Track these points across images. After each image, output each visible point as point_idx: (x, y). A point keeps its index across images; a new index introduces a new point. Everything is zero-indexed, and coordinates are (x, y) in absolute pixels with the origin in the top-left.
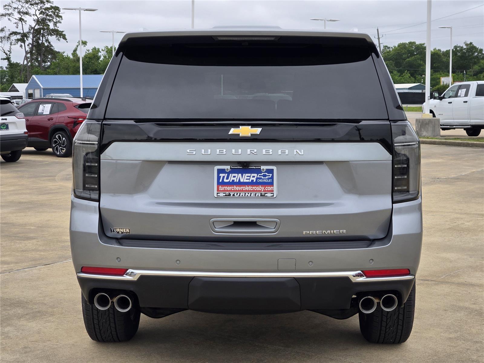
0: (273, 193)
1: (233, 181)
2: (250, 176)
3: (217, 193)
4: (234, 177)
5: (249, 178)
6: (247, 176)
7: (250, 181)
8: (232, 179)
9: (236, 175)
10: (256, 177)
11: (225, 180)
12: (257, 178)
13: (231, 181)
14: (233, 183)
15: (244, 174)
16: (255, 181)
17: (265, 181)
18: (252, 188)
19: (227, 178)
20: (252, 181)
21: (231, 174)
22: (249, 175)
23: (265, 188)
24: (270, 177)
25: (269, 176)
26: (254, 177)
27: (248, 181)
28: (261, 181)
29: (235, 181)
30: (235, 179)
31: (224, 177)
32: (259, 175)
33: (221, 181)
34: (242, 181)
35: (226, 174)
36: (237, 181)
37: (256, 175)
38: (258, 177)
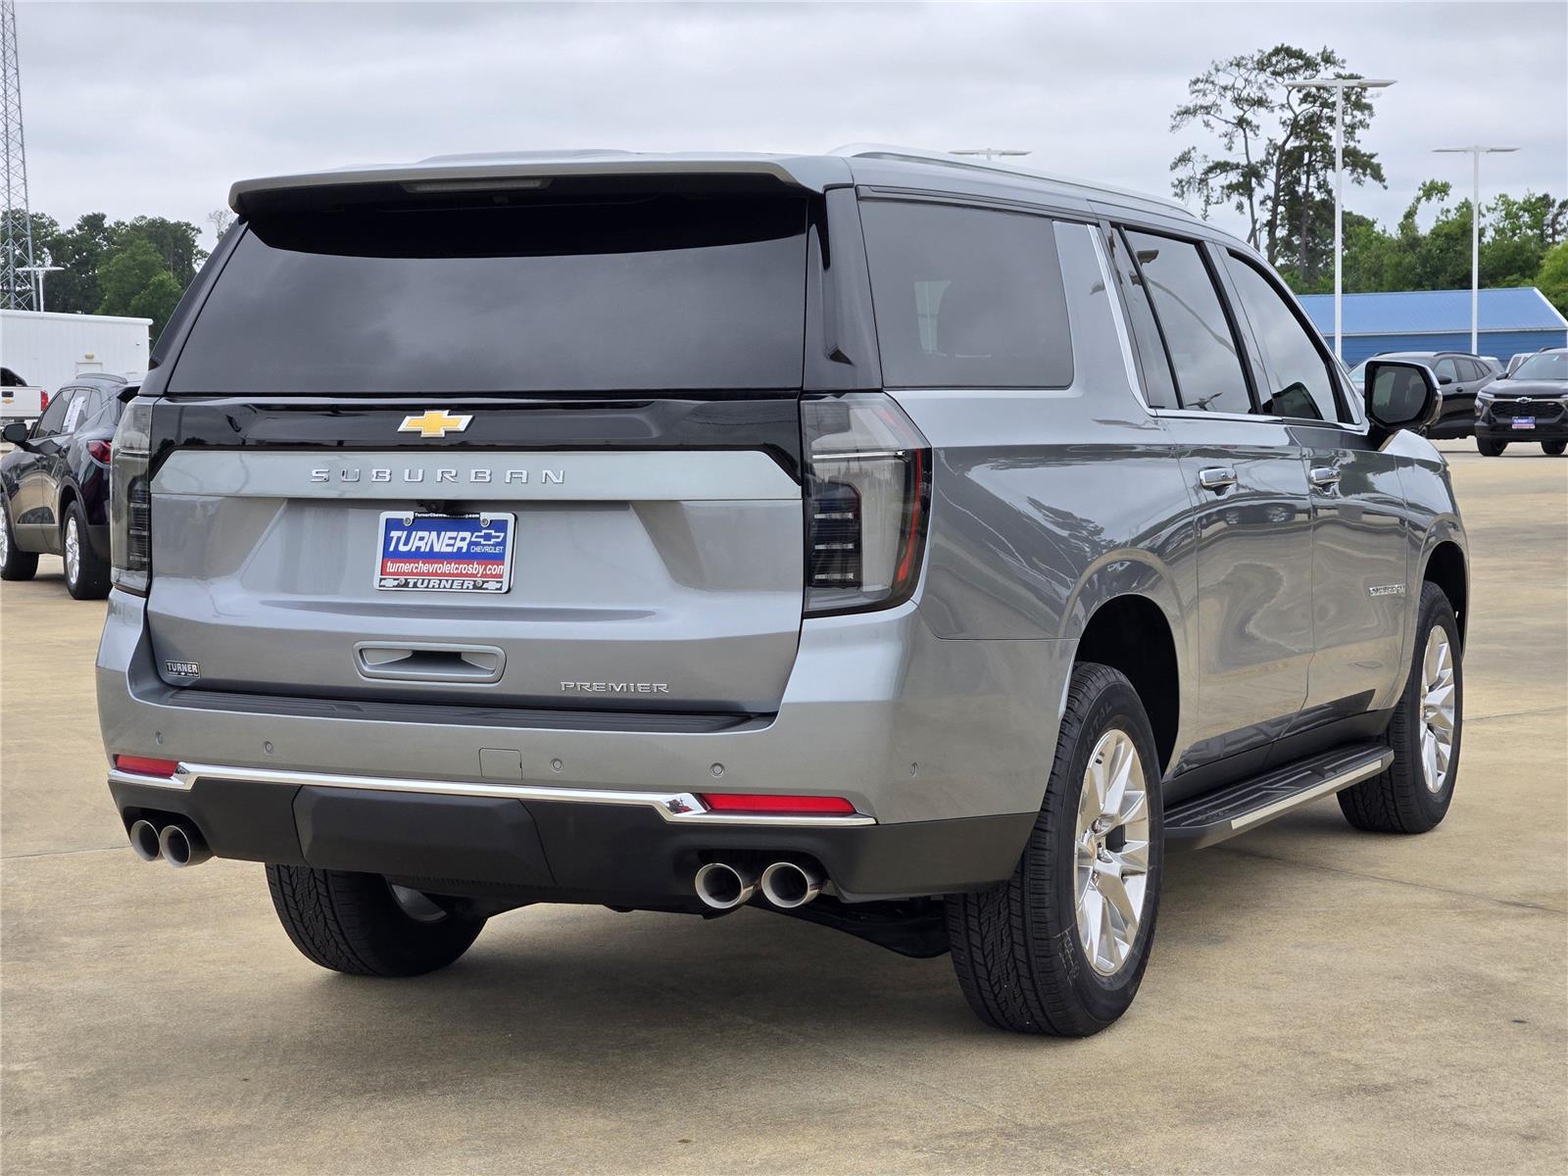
0: (501, 582)
1: (418, 548)
2: (455, 538)
3: (381, 580)
4: (421, 539)
5: (452, 542)
6: (450, 538)
7: (455, 550)
8: (418, 543)
9: (425, 534)
10: (467, 541)
11: (402, 548)
12: (471, 544)
13: (413, 550)
14: (416, 556)
15: (443, 533)
16: (464, 550)
17: (487, 549)
18: (457, 569)
19: (406, 543)
20: (460, 549)
21: (414, 533)
22: (454, 534)
23: (485, 569)
24: (499, 540)
25: (498, 537)
26: (463, 539)
27: (449, 549)
28: (478, 549)
29: (422, 550)
30: (422, 544)
31: (399, 539)
32: (476, 534)
33: (391, 549)
34: (436, 549)
35: (405, 533)
36: (427, 550)
37: (467, 535)
38: (473, 539)
